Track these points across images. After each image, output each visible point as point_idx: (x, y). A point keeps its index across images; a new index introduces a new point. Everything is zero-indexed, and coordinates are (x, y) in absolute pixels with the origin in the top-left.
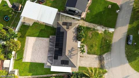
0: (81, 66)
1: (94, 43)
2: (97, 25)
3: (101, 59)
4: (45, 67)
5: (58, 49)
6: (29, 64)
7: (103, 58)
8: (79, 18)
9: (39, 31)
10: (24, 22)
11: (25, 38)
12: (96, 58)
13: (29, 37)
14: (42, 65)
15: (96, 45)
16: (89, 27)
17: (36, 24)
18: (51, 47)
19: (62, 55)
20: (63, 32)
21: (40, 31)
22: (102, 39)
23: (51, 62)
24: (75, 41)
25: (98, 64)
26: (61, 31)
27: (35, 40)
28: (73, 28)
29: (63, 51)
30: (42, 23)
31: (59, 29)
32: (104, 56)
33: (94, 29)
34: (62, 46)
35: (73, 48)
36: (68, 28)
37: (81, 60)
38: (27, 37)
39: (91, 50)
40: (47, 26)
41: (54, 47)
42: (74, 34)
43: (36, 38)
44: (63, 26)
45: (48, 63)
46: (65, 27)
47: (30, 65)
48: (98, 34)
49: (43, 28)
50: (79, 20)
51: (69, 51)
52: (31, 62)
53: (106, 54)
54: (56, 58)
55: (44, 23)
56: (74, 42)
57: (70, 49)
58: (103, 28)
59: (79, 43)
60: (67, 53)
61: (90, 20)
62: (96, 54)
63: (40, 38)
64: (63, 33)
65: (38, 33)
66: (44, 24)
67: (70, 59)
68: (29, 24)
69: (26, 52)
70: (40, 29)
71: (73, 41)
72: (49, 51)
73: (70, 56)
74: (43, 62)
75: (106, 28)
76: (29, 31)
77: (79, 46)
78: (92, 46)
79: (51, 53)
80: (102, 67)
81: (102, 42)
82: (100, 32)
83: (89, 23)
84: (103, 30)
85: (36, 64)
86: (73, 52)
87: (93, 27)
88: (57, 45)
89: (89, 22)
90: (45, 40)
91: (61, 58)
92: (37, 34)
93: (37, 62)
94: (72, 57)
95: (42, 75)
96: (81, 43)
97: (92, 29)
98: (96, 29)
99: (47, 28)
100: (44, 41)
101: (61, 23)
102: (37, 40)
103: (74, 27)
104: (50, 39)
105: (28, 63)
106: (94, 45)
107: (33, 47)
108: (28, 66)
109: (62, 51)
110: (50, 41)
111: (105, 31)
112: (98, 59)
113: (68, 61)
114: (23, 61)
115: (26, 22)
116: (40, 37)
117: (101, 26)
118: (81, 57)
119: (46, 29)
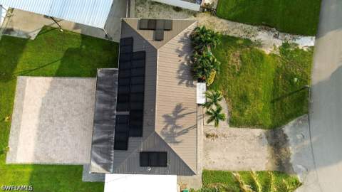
0: (210, 168)
1: (250, 86)
2: (255, 28)
3: (277, 142)
4: (85, 179)
5: (127, 113)
6: (29, 170)
7: (285, 136)
8: (196, 7)
9: (61, 55)
10: (10, 27)
11: (15, 83)
12: (260, 137)
13: (28, 79)
14: (75, 171)
15: (256, 93)
16: (231, 35)
17: (51, 34)
18: (102, 106)
19: (141, 135)
20: (144, 52)
21: (65, 57)
22: (277, 72)
23: (105, 161)
24: (185, 82)
25: (267, 158)
26: (136, 48)
27: (47, 86)
29: (146, 119)
30: (70, 29)
31: (128, 42)
32: (287, 129)
33: (248, 42)
34: (142, 102)
35: (179, 108)
36: (159, 38)
37: (211, 148)
38: (20, 79)
39: (241, 112)
40: (87, 38)
41: (114, 107)
42: (183, 59)
43: (50, 79)
44: (141, 32)
45: (94, 164)
46: (148, 35)
47: (32, 174)
48: (262, 55)
49: (76, 44)
50: (194, 14)
51: (166, 116)
52: (37, 162)
53: (291, 123)
54: (121, 145)
55: (77, 26)
56: (183, 86)
57: (170, 111)
58: (276, 37)
59: (201, 88)
60: (159, 126)
61: (233, 10)
62: (261, 126)
63: (67, 80)
64: (142, 55)
65: (59, 63)
66: (79, 31)
67: (173, 146)
68: (26, 34)
69: (18, 128)
70: (66, 48)
71: (180, 83)
72: (95, 122)
73: (172, 136)
74: (79, 162)
75: (288, 36)
76: (26, 56)
77: (201, 100)
78: (244, 98)
79: (104, 130)
80: (282, 168)
81: (276, 82)
82: (267, 51)
83: (230, 23)
84: (279, 43)
85: (53, 170)
86: (179, 122)
87: (243, 35)
88: (123, 100)
89: (229, 19)
90: (84, 87)
91: (138, 146)
92: (56, 67)
93: (57, 162)
94: (177, 139)
96: (208, 88)
97: (240, 42)
98: (253, 39)
99: (87, 46)
100: (79, 88)
101: (133, 21)
102: (55, 87)
103: (181, 34)
104: (99, 81)
105: (24, 166)
106: (251, 94)
107: (42, 111)
108: (27, 178)
109: (141, 119)
110: (98, 88)
111: (285, 45)
112: (265, 141)
113: (166, 153)
114: (8, 162)
115: (15, 28)
116: (64, 75)
117: (269, 31)
118: (207, 136)
119: (84, 47)
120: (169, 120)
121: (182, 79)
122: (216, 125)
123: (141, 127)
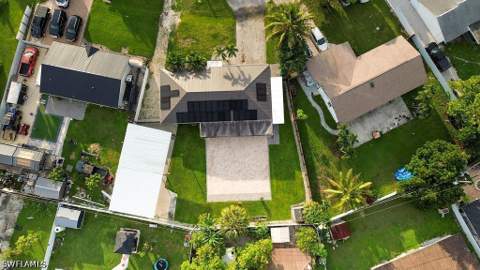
0: (265, 59)
1: (206, 31)
2: (160, 29)
3: (244, 15)
4: (278, 143)
5: (232, 113)
6: (274, 181)
7: (240, 9)
8: (147, 72)
9: (189, 171)
10: (167, 216)
11: (212, 203)
12: (242, 26)
13: (209, 193)
14: (273, 150)
15: (210, 28)
16: (166, 46)
17: (172, 182)
18: (228, 131)
19: (246, 101)
20: (189, 103)
21: (190, 168)
22: (194, 14)
23: (265, 125)
24: (208, 74)
25: (256, 21)
26: (185, 109)
27: (214, 178)
28: (176, 80)
29: (236, 98)
30: (167, 167)
31: (180, 116)
32: (235, 8)
33: (172, 34)
34: (224, 101)
35: (226, 77)
36: (177, 93)
37: (252, 59)
38: (209, 200)
39: (225, 38)
40: (175, 152)
41: (228, 123)
42: (191, 77)
43: (208, 177)
44: (172, 107)
45: (267, 132)
46: (174, 102)
47: (277, 179)
48: (182, 24)
49: (179, 161)
50: (151, 74)
51: (233, 84)
52: (268, 178)
53: (231, 5)
54: (253, 115)
55: (166, 163)
56: (211, 75)
57: (230, 83)
58: (167, 14)
59: (210, 64)
60: (239, 88)
61: (147, 44)
62: (234, 25)
63: (208, 165)
64: (191, 104)
65: (196, 172)
66: (169, 160)
67: (253, 79)
68: (173, 201)
69: (246, 195)
70: (183, 168)
71: (209, 77)
72: (239, 135)
73: (245, 80)
74: (267, 148)
75: (166, 6)
76: (189, 197)
77: (220, 64)
78: (215, 36)
79: (244, 129)
80: (261, 11)
81: (202, 15)
82: (178, 21)
84: (171, 12)
85: (273, 165)
86: (236, 76)
87: (166, 38)
88: (223, 117)
89: (155, 46)
90: (214, 151)
91: (254, 103)
92: (198, 174)
93: (267, 163)
94: (247, 77)
95: (296, 147)
96: (210, 59)
97: (173, 40)
98: (170, 31)
99: (180, 152)
100: (215, 154)
101: (163, 115)
102: (214, 172)
103: (174, 78)
104: (209, 136)
105: (272, 186)
106: (212, 32)
107: (232, 179)
108: (280, 183)
109: (236, 101)
110: (215, 136)
111: (173, 8)
112: (244, 22)
113: (257, 84)
114: (270, 198)
115: (168, 210)
116: (205, 166)
117: (162, 20)
118: (243, 61)
119: (182, 155)
120: (235, 82)
121: (205, 76)
122: (237, 50)
123: (241, 101)
